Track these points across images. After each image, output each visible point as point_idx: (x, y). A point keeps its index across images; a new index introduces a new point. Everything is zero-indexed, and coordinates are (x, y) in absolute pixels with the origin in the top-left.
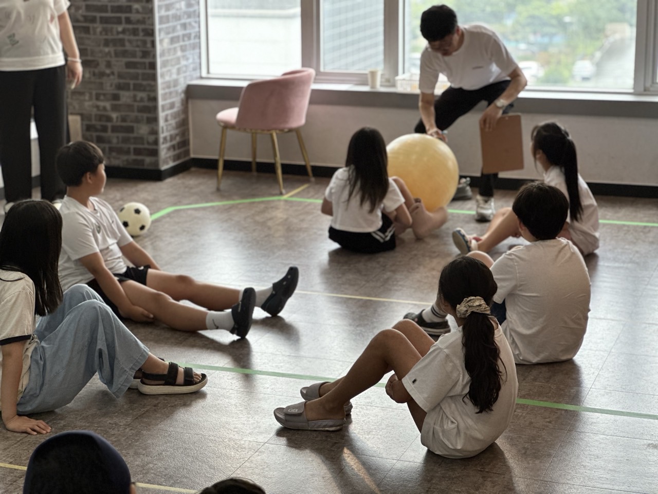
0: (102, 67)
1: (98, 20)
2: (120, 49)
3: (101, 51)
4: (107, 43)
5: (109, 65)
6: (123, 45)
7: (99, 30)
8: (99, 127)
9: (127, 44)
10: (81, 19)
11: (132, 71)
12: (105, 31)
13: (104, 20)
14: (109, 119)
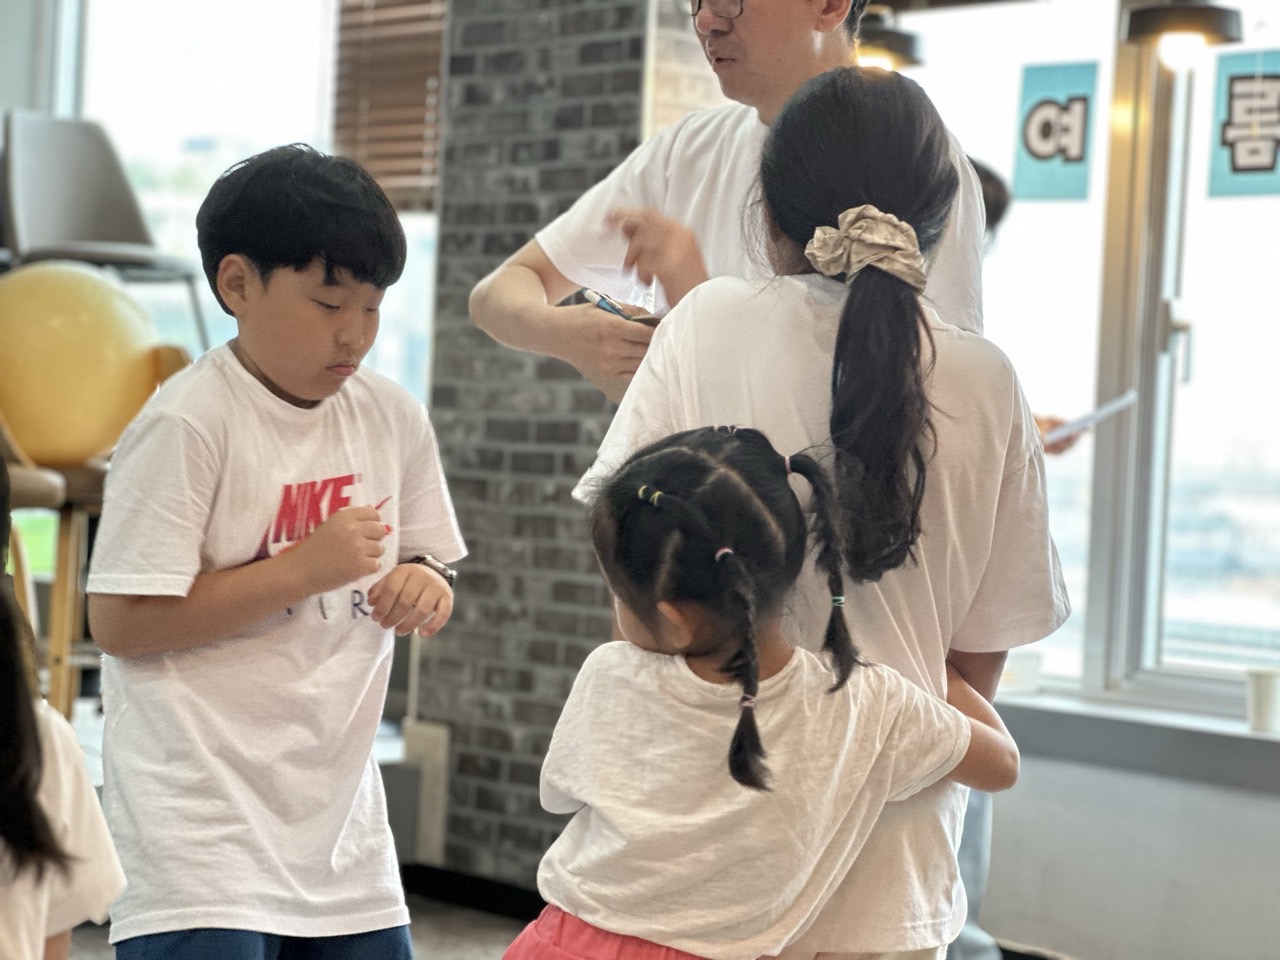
0: (505, 597)
1: (507, 462)
2: (546, 543)
3: (506, 550)
4: (520, 527)
5: (519, 589)
6: (552, 534)
7: (506, 490)
8: (483, 763)
9: (561, 531)
10: (473, 457)
11: (566, 608)
12: (521, 493)
13: (521, 464)
14: (505, 743)
